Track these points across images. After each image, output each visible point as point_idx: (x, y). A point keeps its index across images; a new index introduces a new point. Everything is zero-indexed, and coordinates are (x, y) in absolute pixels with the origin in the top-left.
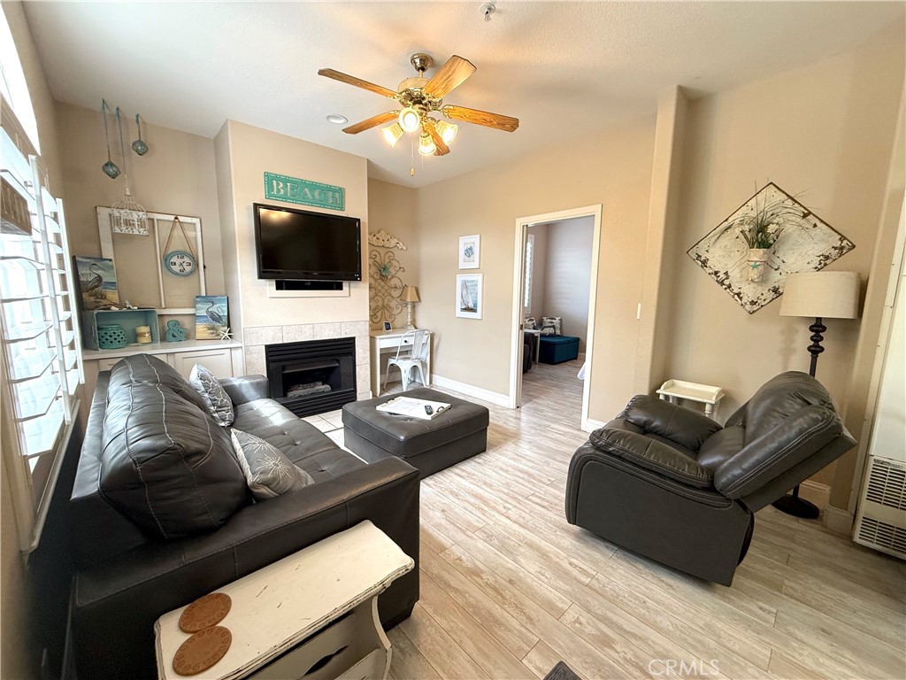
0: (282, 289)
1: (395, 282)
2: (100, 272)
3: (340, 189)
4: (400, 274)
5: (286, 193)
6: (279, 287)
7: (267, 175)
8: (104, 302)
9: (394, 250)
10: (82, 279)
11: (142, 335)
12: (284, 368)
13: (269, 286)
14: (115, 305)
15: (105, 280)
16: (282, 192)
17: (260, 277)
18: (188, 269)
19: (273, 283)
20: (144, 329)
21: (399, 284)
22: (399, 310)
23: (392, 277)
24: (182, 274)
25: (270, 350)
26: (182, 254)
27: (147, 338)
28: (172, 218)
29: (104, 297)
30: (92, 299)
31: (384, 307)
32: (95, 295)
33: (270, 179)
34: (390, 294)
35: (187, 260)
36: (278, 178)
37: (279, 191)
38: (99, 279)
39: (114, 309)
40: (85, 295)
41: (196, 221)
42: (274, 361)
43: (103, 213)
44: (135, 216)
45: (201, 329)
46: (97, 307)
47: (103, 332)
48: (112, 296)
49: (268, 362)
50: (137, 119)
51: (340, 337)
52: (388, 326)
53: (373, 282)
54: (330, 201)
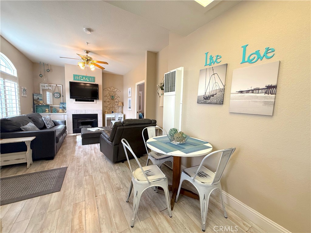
0: (77, 101)
1: (116, 100)
2: (39, 97)
3: (94, 77)
4: (118, 98)
5: (79, 79)
6: (76, 100)
7: (74, 75)
8: (39, 103)
9: (116, 92)
10: (34, 98)
11: (47, 111)
12: (78, 120)
13: (74, 100)
14: (41, 104)
15: (39, 98)
16: (78, 79)
17: (70, 98)
18: (58, 96)
19: (75, 100)
20: (47, 109)
21: (117, 101)
22: (118, 108)
23: (116, 99)
24: (57, 98)
25: (73, 115)
26: (57, 93)
27: (48, 111)
28: (56, 85)
29: (39, 102)
30: (36, 102)
31: (112, 107)
32: (37, 102)
33: (75, 76)
34: (115, 104)
35: (58, 94)
36: (76, 75)
37: (77, 78)
38: (38, 98)
39: (40, 105)
40: (35, 102)
41: (61, 85)
42: (74, 118)
43: (41, 84)
44: (45, 85)
45: (61, 110)
46: (37, 104)
47: (37, 109)
48: (41, 102)
49: (73, 118)
50: (48, 65)
51: (93, 114)
52: (113, 112)
53: (109, 100)
54: (91, 80)
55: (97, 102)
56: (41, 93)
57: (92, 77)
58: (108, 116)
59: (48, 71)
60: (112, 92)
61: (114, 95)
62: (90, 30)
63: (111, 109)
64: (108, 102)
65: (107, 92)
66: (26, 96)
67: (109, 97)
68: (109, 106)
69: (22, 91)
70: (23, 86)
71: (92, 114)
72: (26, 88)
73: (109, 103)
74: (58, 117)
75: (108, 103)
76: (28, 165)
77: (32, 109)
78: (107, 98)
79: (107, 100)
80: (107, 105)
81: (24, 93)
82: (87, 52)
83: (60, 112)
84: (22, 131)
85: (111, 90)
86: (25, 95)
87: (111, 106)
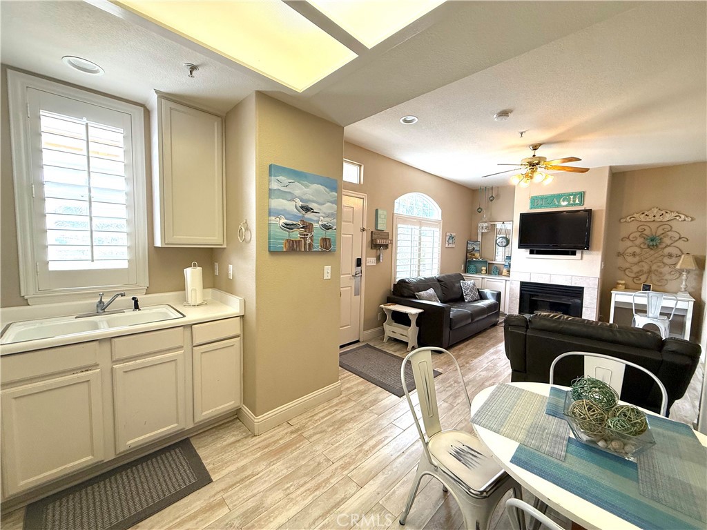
0: (533, 254)
1: (669, 250)
2: (475, 246)
3: (579, 193)
5: (541, 204)
6: (532, 252)
7: (532, 197)
9: (671, 223)
12: (533, 296)
13: (525, 252)
16: (539, 204)
17: (519, 248)
18: (504, 244)
19: (528, 251)
20: (484, 268)
21: (675, 252)
22: (673, 277)
24: (502, 246)
25: (523, 284)
26: (503, 238)
27: (484, 272)
28: (502, 223)
29: (474, 255)
31: (650, 272)
33: (534, 200)
34: (661, 261)
35: (504, 240)
36: (538, 198)
38: (474, 249)
41: (511, 222)
42: (524, 291)
43: (480, 225)
44: (484, 225)
45: (504, 271)
47: (469, 267)
48: (477, 255)
49: (521, 290)
50: (492, 188)
51: (570, 285)
52: (647, 288)
53: (637, 250)
54: (571, 202)
55: (585, 256)
56: (480, 239)
57: (575, 195)
58: (618, 297)
59: (492, 199)
60: (653, 226)
61: (660, 231)
62: (504, 114)
63: (643, 278)
64: (634, 255)
65: (633, 227)
66: (454, 246)
67: (640, 241)
68: (636, 269)
69: (448, 239)
70: (449, 232)
71: (566, 286)
72: (453, 234)
73: (637, 259)
74: (491, 284)
75: (630, 259)
76: (410, 347)
77: (463, 266)
78: (629, 243)
79: (630, 250)
80: (627, 265)
81: (451, 241)
82: (535, 148)
83: (503, 274)
84: (416, 298)
85: (651, 218)
86: (450, 246)
87: (646, 268)
